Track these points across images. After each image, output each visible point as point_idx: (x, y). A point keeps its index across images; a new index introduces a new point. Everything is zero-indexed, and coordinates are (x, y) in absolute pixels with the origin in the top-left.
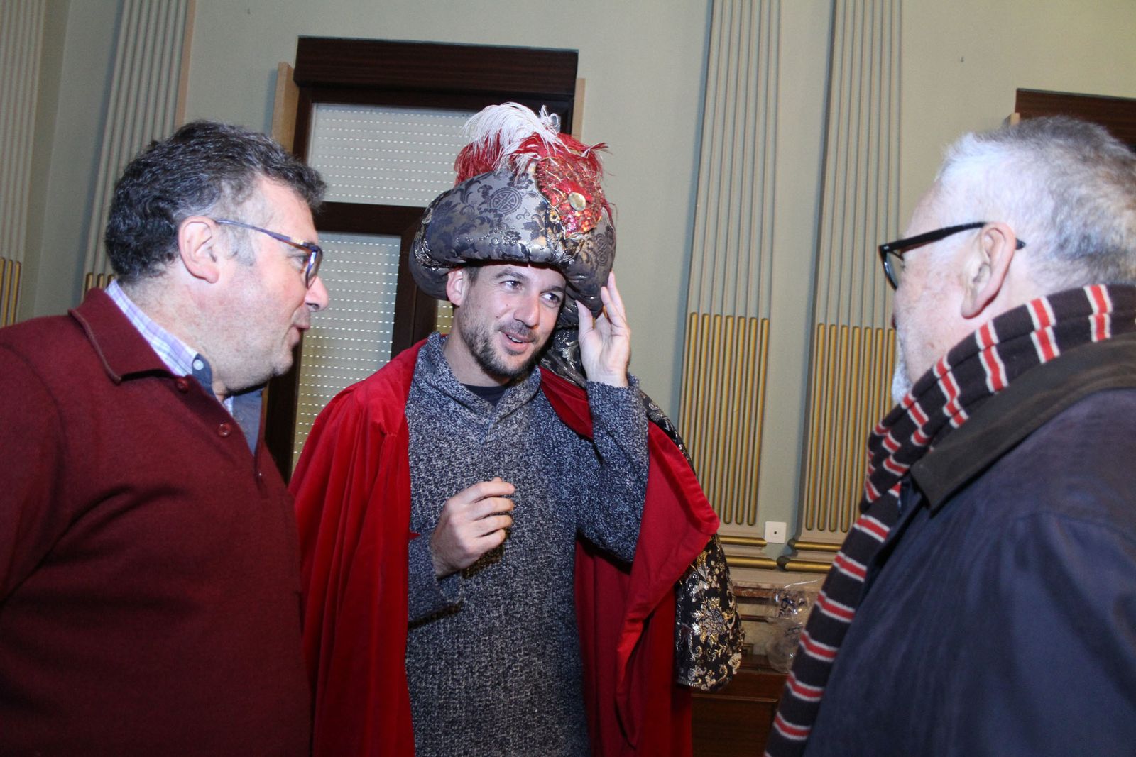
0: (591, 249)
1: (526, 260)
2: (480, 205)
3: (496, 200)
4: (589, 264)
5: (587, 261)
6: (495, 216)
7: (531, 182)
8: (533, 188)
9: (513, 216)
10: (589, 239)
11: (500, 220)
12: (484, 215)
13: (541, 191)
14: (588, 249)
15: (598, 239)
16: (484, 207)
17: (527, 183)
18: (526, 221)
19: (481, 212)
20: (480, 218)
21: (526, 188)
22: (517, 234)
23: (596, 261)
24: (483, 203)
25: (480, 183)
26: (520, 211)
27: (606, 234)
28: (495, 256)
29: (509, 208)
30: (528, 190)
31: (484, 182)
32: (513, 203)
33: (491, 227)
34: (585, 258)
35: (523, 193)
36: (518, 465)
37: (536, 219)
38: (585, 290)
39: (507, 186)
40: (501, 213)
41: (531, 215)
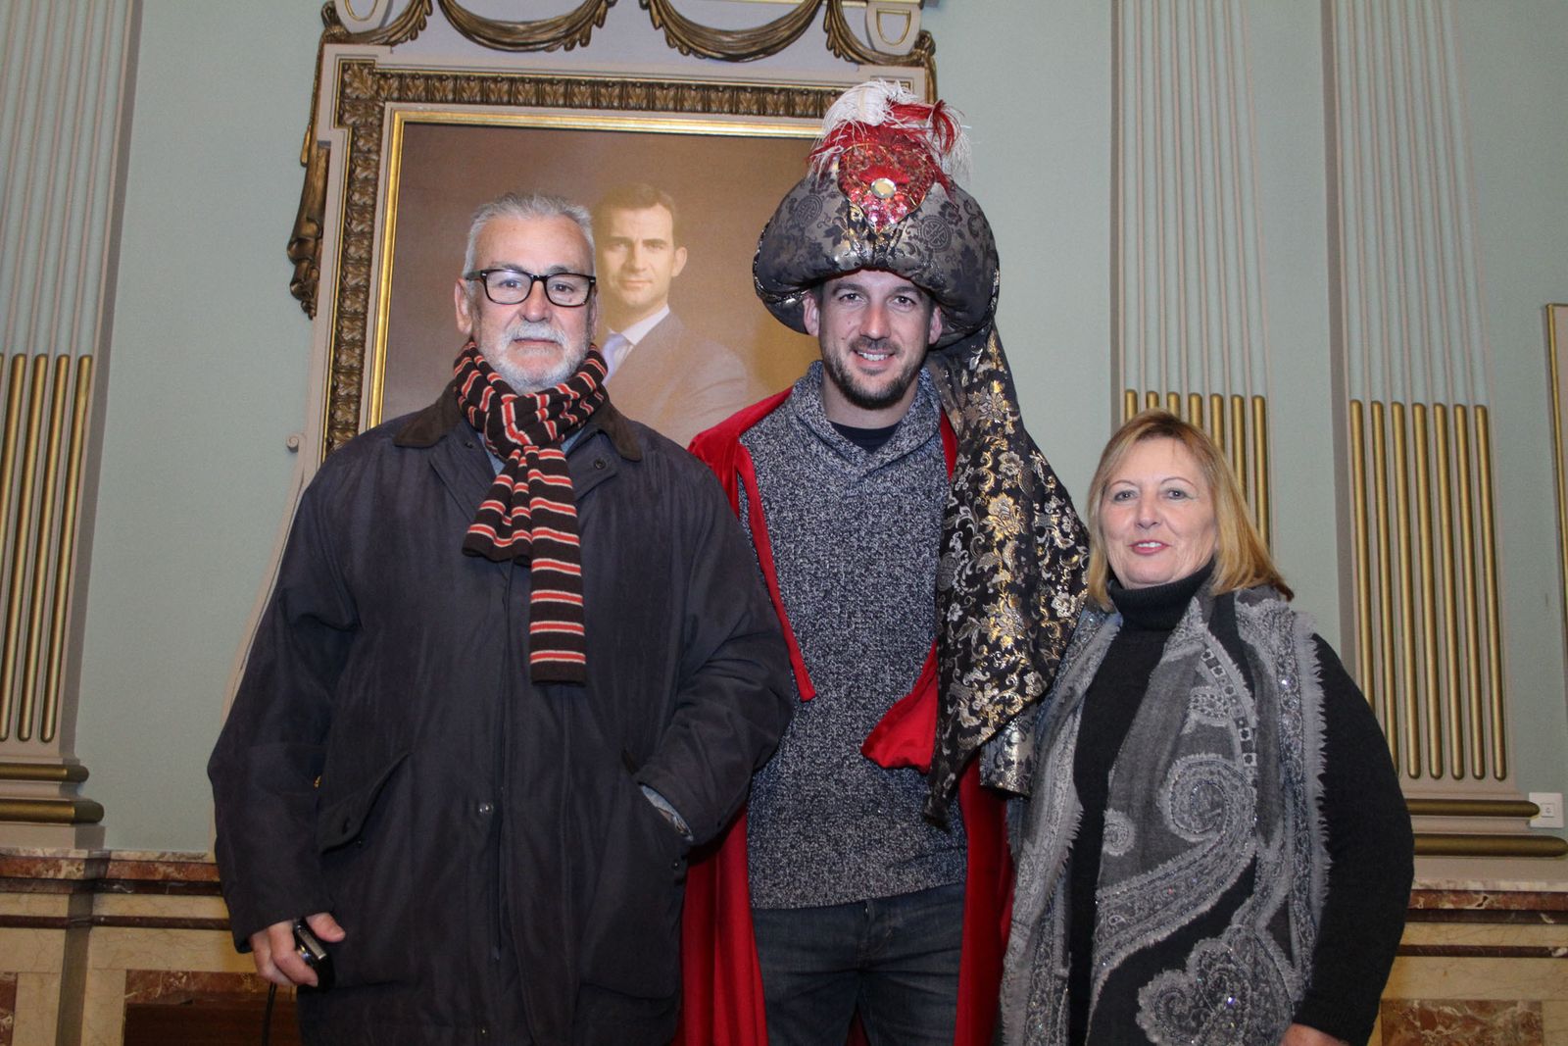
3: (800, 213)
6: (799, 231)
8: (834, 188)
9: (814, 225)
11: (803, 234)
12: (790, 232)
13: (841, 189)
16: (790, 223)
17: (829, 183)
18: (827, 228)
19: (788, 231)
20: (786, 237)
21: (827, 189)
22: (817, 245)
24: (789, 220)
33: (796, 244)
37: (838, 223)
39: (808, 194)
40: (803, 226)
41: (832, 219)
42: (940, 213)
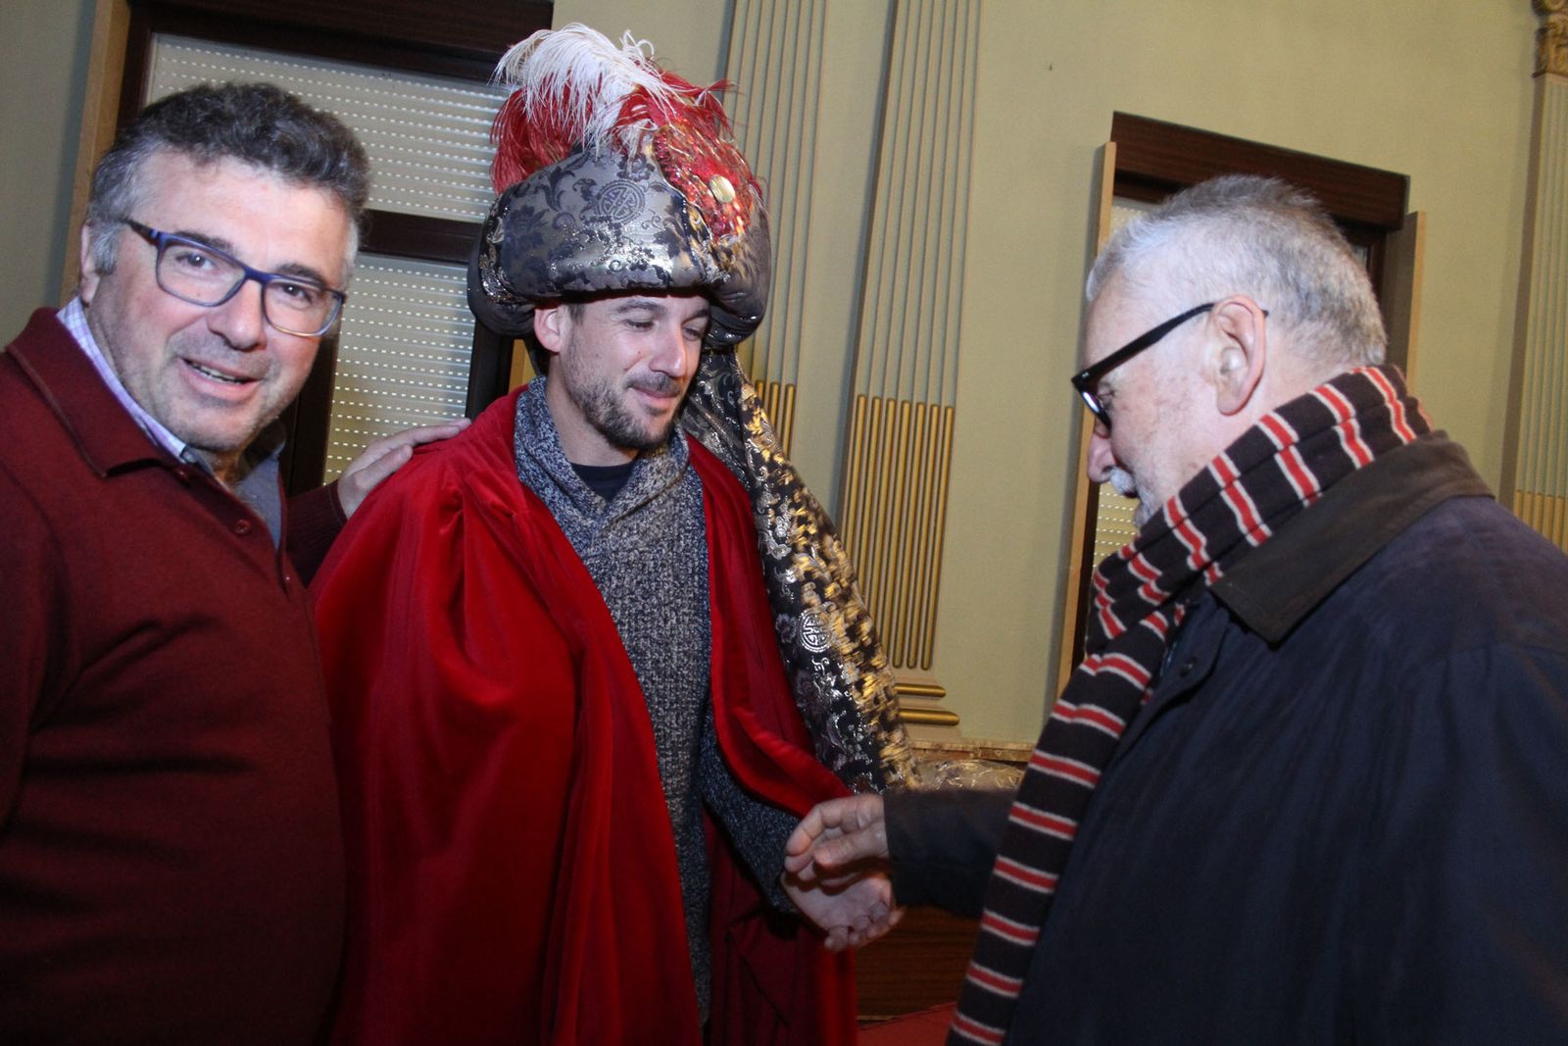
1: (665, 286)
2: (583, 211)
3: (607, 202)
4: (749, 275)
5: (747, 272)
6: (610, 227)
7: (651, 168)
8: (657, 177)
9: (635, 224)
11: (618, 234)
13: (669, 182)
14: (745, 255)
16: (590, 214)
17: (645, 169)
18: (656, 231)
19: (587, 224)
20: (587, 232)
21: (647, 178)
22: (647, 252)
23: (756, 269)
24: (585, 209)
25: (573, 175)
26: (645, 215)
28: (617, 286)
29: (627, 212)
31: (579, 173)
32: (632, 205)
33: (606, 244)
34: (742, 269)
35: (643, 187)
37: (671, 226)
38: (744, 310)
39: (618, 178)
40: (618, 221)
41: (662, 220)
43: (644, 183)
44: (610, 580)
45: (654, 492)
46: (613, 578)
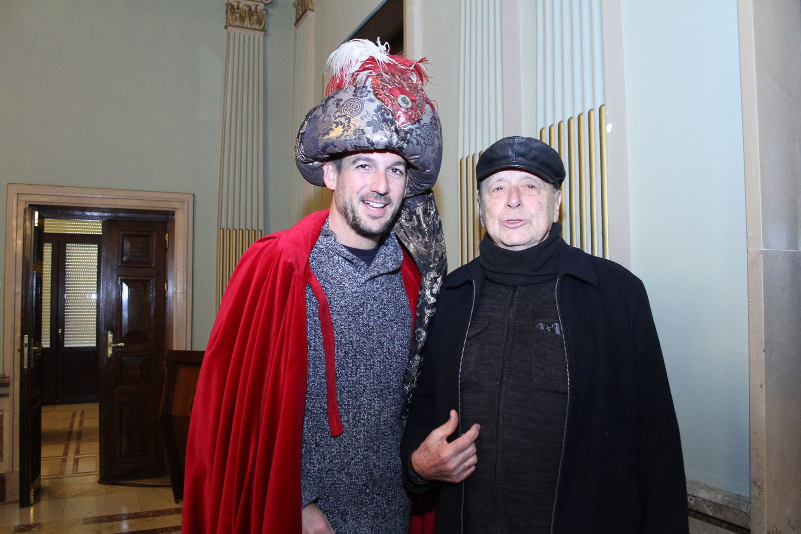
0: (419, 135)
1: (372, 148)
3: (346, 108)
4: (419, 146)
5: (418, 143)
6: (346, 119)
7: (369, 92)
8: (371, 96)
10: (417, 128)
12: (337, 120)
13: (376, 97)
14: (417, 135)
15: (425, 127)
16: (338, 114)
17: (366, 93)
18: (368, 120)
20: (335, 123)
21: (366, 96)
22: (362, 130)
23: (424, 143)
24: (336, 112)
25: (334, 98)
26: (364, 113)
27: (431, 123)
28: (350, 149)
29: (354, 112)
30: (368, 97)
31: (337, 97)
32: (357, 109)
33: (343, 128)
34: (415, 142)
35: (364, 100)
36: (378, 314)
37: (375, 118)
38: (420, 166)
39: (352, 97)
40: (349, 116)
41: (371, 115)
42: (430, 122)
43: (365, 98)
44: (367, 305)
45: (392, 269)
46: (368, 305)
